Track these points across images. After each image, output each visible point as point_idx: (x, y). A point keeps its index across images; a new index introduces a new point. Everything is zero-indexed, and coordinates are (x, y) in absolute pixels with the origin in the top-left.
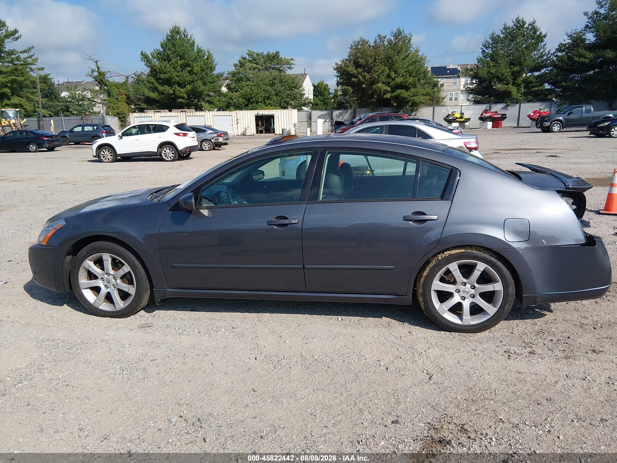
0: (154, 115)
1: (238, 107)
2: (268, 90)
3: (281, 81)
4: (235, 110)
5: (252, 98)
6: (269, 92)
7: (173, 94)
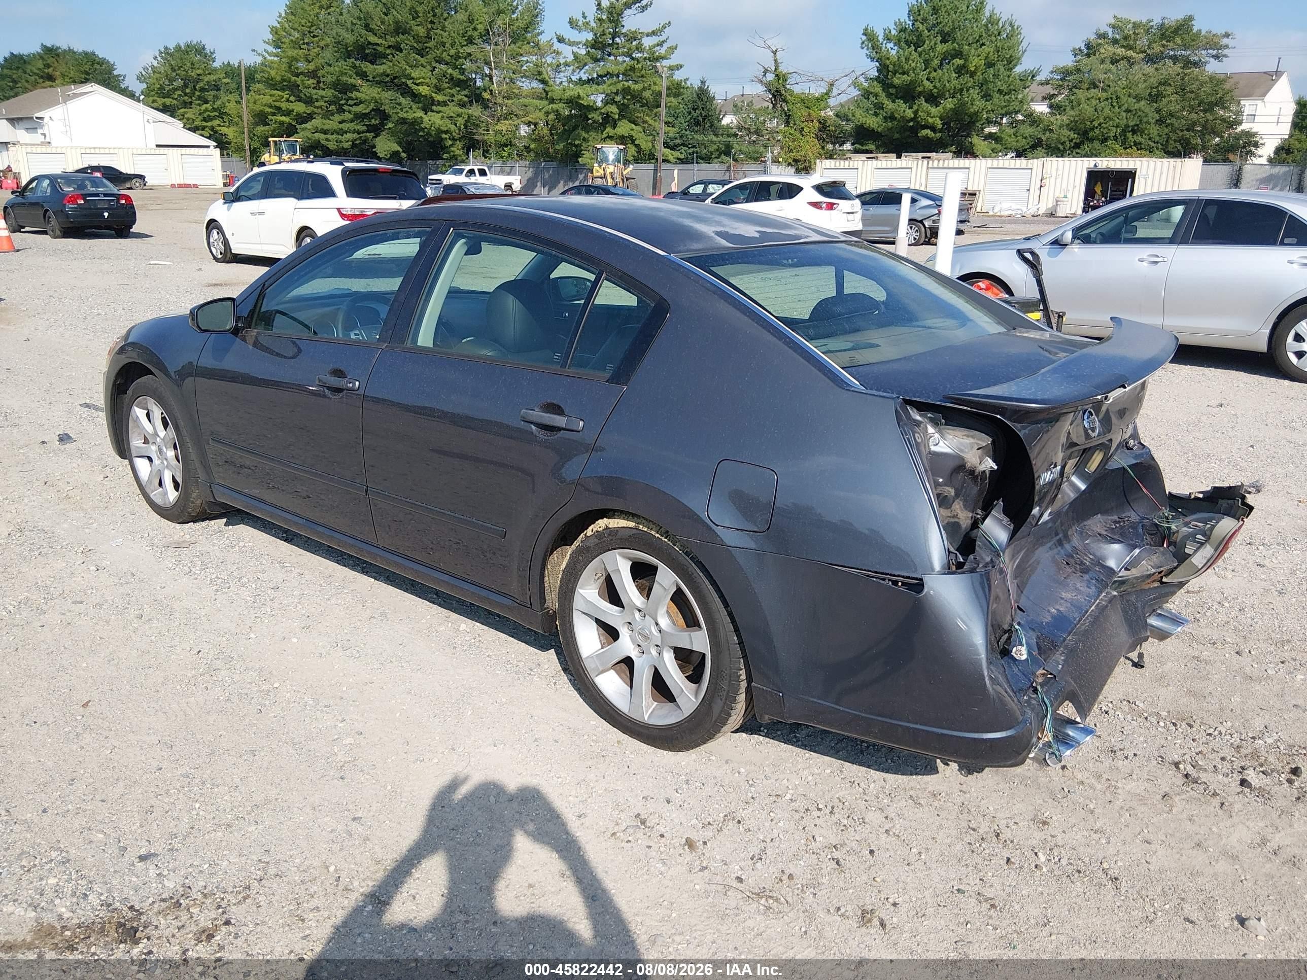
0: (863, 165)
1: (1056, 150)
2: (1139, 110)
3: (1182, 90)
4: (1048, 156)
5: (1092, 129)
6: (1139, 116)
7: (912, 120)
